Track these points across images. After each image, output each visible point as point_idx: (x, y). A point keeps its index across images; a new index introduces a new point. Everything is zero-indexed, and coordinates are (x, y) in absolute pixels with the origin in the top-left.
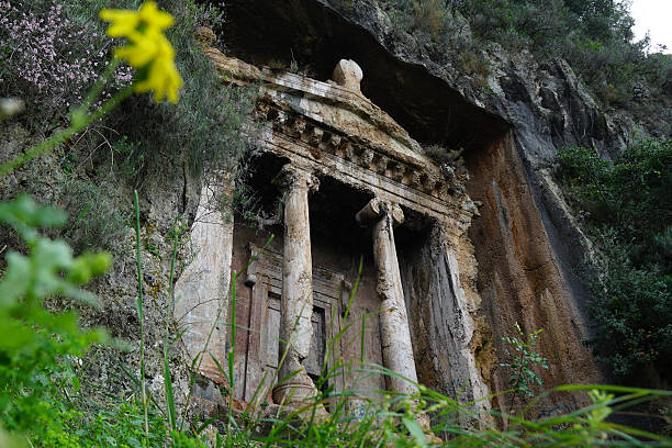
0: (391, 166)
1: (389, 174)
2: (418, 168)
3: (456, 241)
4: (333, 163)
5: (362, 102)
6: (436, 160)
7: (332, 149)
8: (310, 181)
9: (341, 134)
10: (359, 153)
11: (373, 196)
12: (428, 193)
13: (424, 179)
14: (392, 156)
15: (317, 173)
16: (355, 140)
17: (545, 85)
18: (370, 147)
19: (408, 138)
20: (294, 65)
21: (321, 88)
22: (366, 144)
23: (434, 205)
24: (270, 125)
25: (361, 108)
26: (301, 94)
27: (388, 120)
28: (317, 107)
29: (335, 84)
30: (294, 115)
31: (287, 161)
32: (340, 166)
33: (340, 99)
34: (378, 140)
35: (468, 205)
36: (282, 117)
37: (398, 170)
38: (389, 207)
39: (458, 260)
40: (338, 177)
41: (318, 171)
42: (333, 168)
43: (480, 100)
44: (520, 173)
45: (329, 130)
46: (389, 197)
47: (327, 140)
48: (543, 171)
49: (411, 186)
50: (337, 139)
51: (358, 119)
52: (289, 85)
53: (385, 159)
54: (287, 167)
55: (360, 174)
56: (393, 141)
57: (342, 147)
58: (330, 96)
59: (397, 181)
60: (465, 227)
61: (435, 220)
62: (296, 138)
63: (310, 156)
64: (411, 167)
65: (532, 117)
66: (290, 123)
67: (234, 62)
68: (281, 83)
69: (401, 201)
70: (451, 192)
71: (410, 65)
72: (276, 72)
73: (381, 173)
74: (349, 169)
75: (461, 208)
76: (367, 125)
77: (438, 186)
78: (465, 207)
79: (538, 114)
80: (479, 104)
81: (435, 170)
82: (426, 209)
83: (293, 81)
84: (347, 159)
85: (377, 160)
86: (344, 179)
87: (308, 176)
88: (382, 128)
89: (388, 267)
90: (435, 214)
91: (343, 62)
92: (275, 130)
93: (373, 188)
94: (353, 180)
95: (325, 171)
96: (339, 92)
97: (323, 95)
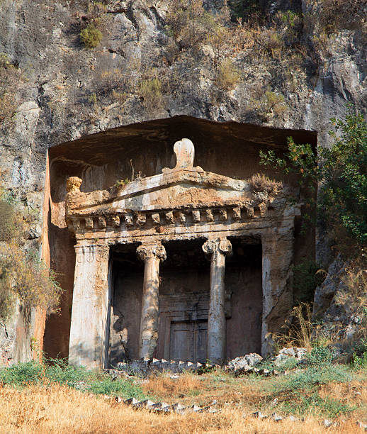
0: (217, 213)
1: (217, 219)
2: (236, 206)
3: (273, 245)
4: (173, 230)
5: (189, 173)
7: (167, 222)
8: (155, 251)
10: (190, 215)
11: (205, 240)
12: (251, 218)
13: (243, 211)
14: (212, 207)
15: (164, 243)
16: (183, 209)
18: (194, 209)
21: (155, 180)
22: (191, 208)
23: (257, 224)
25: (190, 178)
26: (140, 193)
27: (212, 176)
28: (155, 195)
29: (168, 170)
30: (136, 213)
31: (140, 244)
32: (178, 230)
33: (171, 181)
34: (208, 198)
35: (289, 210)
36: (128, 218)
37: (222, 214)
38: (216, 243)
39: (271, 260)
40: (178, 238)
41: (163, 240)
42: (174, 233)
45: (163, 211)
46: (218, 234)
47: (163, 217)
49: (236, 219)
50: (170, 214)
51: (190, 187)
52: (131, 192)
53: (209, 211)
55: (194, 228)
56: (220, 190)
57: (176, 216)
58: (162, 183)
59: (223, 220)
61: (259, 235)
62: (143, 226)
63: (155, 232)
64: (229, 207)
66: (135, 219)
67: (91, 196)
68: (125, 193)
69: (229, 234)
70: (272, 208)
73: (211, 221)
74: (186, 229)
75: (283, 216)
76: (198, 188)
77: (258, 210)
78: (286, 214)
82: (250, 231)
83: (133, 187)
84: (182, 223)
85: (204, 213)
86: (182, 238)
87: (154, 248)
88: (209, 186)
90: (258, 231)
91: (176, 144)
92: (128, 226)
93: (206, 235)
94: (189, 235)
95: (167, 238)
96: (170, 176)
97: (157, 185)
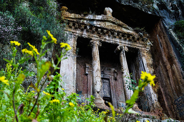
0: (123, 36)
1: (122, 38)
2: (131, 35)
3: (145, 54)
4: (105, 38)
5: (112, 19)
6: (137, 32)
7: (104, 34)
8: (98, 44)
9: (106, 29)
10: (113, 34)
11: (118, 45)
12: (135, 42)
13: (134, 38)
14: (122, 33)
15: (100, 41)
16: (111, 30)
17: (173, 3)
18: (115, 31)
19: (127, 27)
20: (91, 12)
21: (99, 17)
22: (114, 31)
23: (138, 45)
24: (85, 30)
25: (112, 21)
26: (93, 20)
27: (121, 22)
28: (99, 23)
29: (103, 15)
30: (92, 26)
31: (91, 39)
32: (107, 38)
33: (105, 19)
34: (118, 29)
35: (149, 43)
36: (88, 27)
37: (125, 37)
38: (123, 47)
39: (146, 59)
40: (107, 41)
41: (101, 41)
42: (105, 39)
43: (150, 11)
44: (164, 31)
45: (102, 29)
46: (123, 44)
47: (103, 31)
48: (170, 30)
49: (130, 40)
50: (105, 31)
51: (112, 24)
52: (90, 18)
53: (121, 34)
54: (91, 41)
55: (114, 39)
56: (123, 29)
57: (107, 33)
58: (102, 19)
59: (125, 40)
60: (148, 50)
61: (138, 49)
62: (93, 32)
63: (98, 37)
64: (129, 35)
65: (168, 14)
66: (91, 29)
67: (73, 14)
68: (87, 18)
69: (127, 45)
70: (143, 40)
71: (127, 5)
72: (85, 15)
73: (120, 38)
74: (110, 39)
75: (146, 44)
76: (115, 25)
77: (138, 39)
78: (148, 44)
79: (170, 12)
80: (149, 13)
81: (137, 35)
82: (135, 47)
84: (109, 36)
85: (118, 35)
86: (109, 42)
87: (98, 43)
88: (119, 25)
89: (124, 64)
90: (138, 47)
91: (106, 8)
92: (87, 31)
93: (118, 43)
94: (112, 41)
95: (103, 40)
96: (105, 17)
97: (100, 19)
